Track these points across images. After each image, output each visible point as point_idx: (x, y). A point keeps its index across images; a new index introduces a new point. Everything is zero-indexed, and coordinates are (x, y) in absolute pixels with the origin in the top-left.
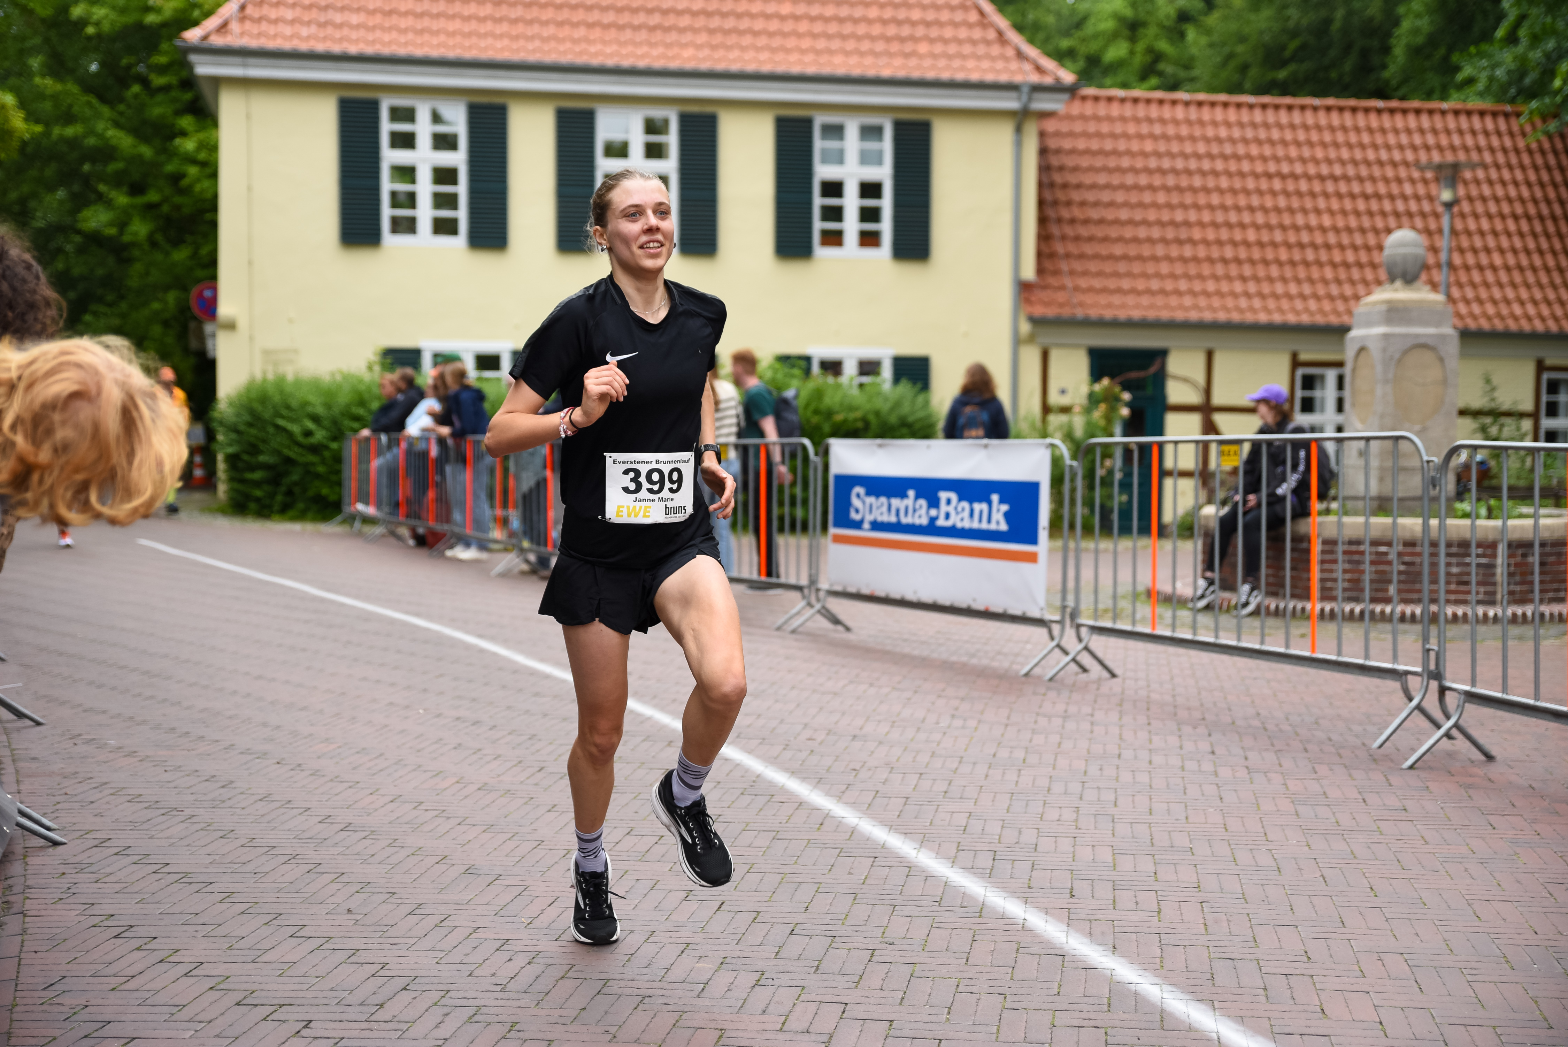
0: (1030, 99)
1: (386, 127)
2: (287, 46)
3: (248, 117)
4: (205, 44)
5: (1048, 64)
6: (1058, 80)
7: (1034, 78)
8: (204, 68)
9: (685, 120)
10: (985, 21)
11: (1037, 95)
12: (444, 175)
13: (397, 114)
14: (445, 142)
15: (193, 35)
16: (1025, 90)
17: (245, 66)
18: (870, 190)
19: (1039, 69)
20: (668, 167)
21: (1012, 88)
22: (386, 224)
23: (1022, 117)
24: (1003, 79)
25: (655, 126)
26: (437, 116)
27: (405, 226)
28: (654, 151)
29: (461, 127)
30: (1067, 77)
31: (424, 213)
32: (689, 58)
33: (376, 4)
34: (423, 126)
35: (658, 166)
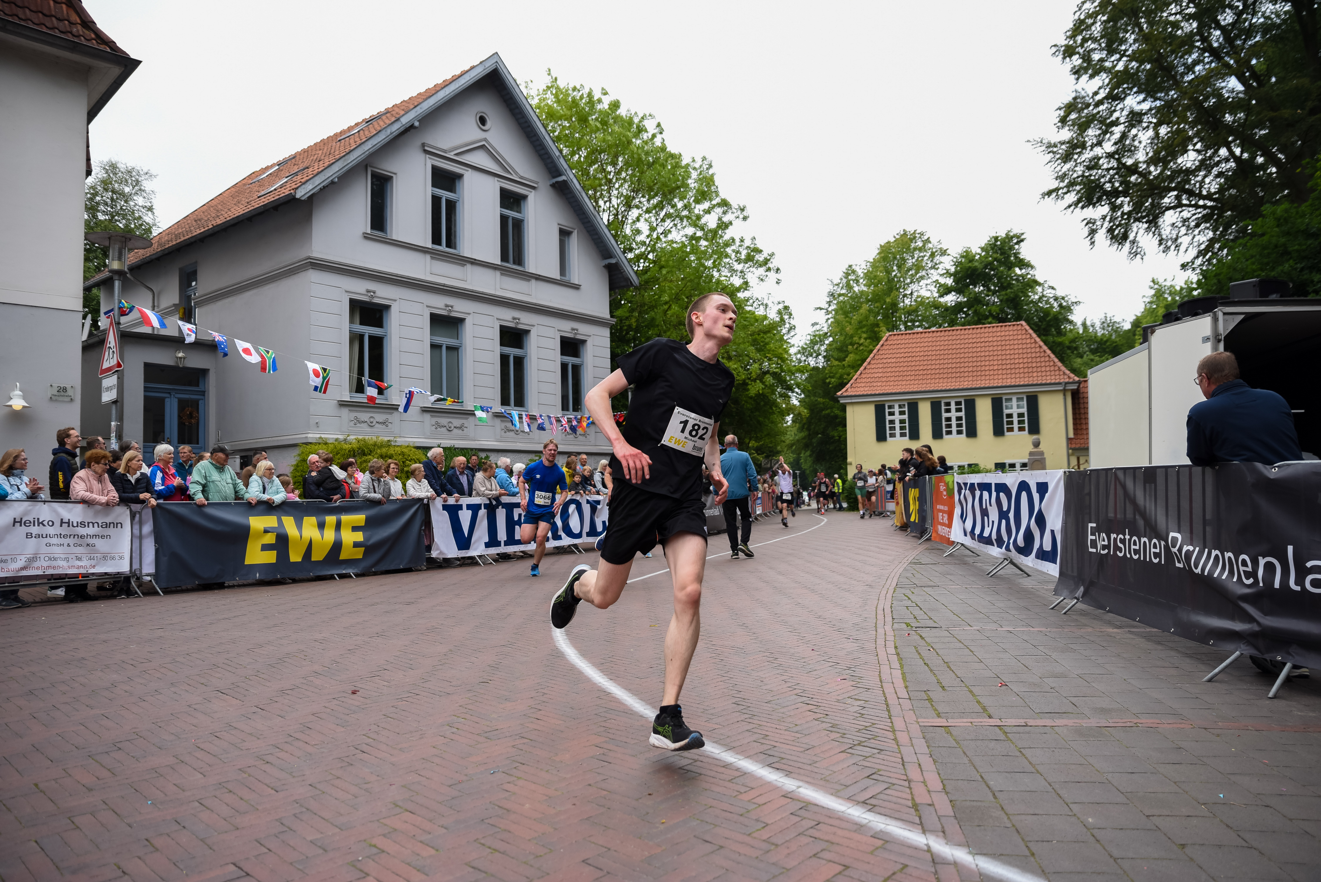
0: (1066, 386)
1: (887, 411)
2: (861, 393)
3: (853, 411)
4: (842, 395)
5: (1071, 375)
6: (1074, 380)
7: (1067, 380)
8: (842, 401)
9: (966, 401)
10: (1055, 365)
11: (1068, 385)
12: (902, 422)
13: (890, 407)
14: (902, 413)
15: (839, 393)
16: (1064, 384)
17: (852, 399)
18: (1021, 415)
19: (1069, 377)
20: (962, 414)
21: (1059, 384)
22: (888, 435)
23: (1064, 391)
24: (1057, 381)
25: (958, 403)
26: (900, 406)
27: (893, 435)
28: (958, 410)
29: (906, 409)
30: (1077, 379)
31: (898, 431)
32: (966, 385)
33: (885, 379)
34: (897, 410)
35: (959, 414)
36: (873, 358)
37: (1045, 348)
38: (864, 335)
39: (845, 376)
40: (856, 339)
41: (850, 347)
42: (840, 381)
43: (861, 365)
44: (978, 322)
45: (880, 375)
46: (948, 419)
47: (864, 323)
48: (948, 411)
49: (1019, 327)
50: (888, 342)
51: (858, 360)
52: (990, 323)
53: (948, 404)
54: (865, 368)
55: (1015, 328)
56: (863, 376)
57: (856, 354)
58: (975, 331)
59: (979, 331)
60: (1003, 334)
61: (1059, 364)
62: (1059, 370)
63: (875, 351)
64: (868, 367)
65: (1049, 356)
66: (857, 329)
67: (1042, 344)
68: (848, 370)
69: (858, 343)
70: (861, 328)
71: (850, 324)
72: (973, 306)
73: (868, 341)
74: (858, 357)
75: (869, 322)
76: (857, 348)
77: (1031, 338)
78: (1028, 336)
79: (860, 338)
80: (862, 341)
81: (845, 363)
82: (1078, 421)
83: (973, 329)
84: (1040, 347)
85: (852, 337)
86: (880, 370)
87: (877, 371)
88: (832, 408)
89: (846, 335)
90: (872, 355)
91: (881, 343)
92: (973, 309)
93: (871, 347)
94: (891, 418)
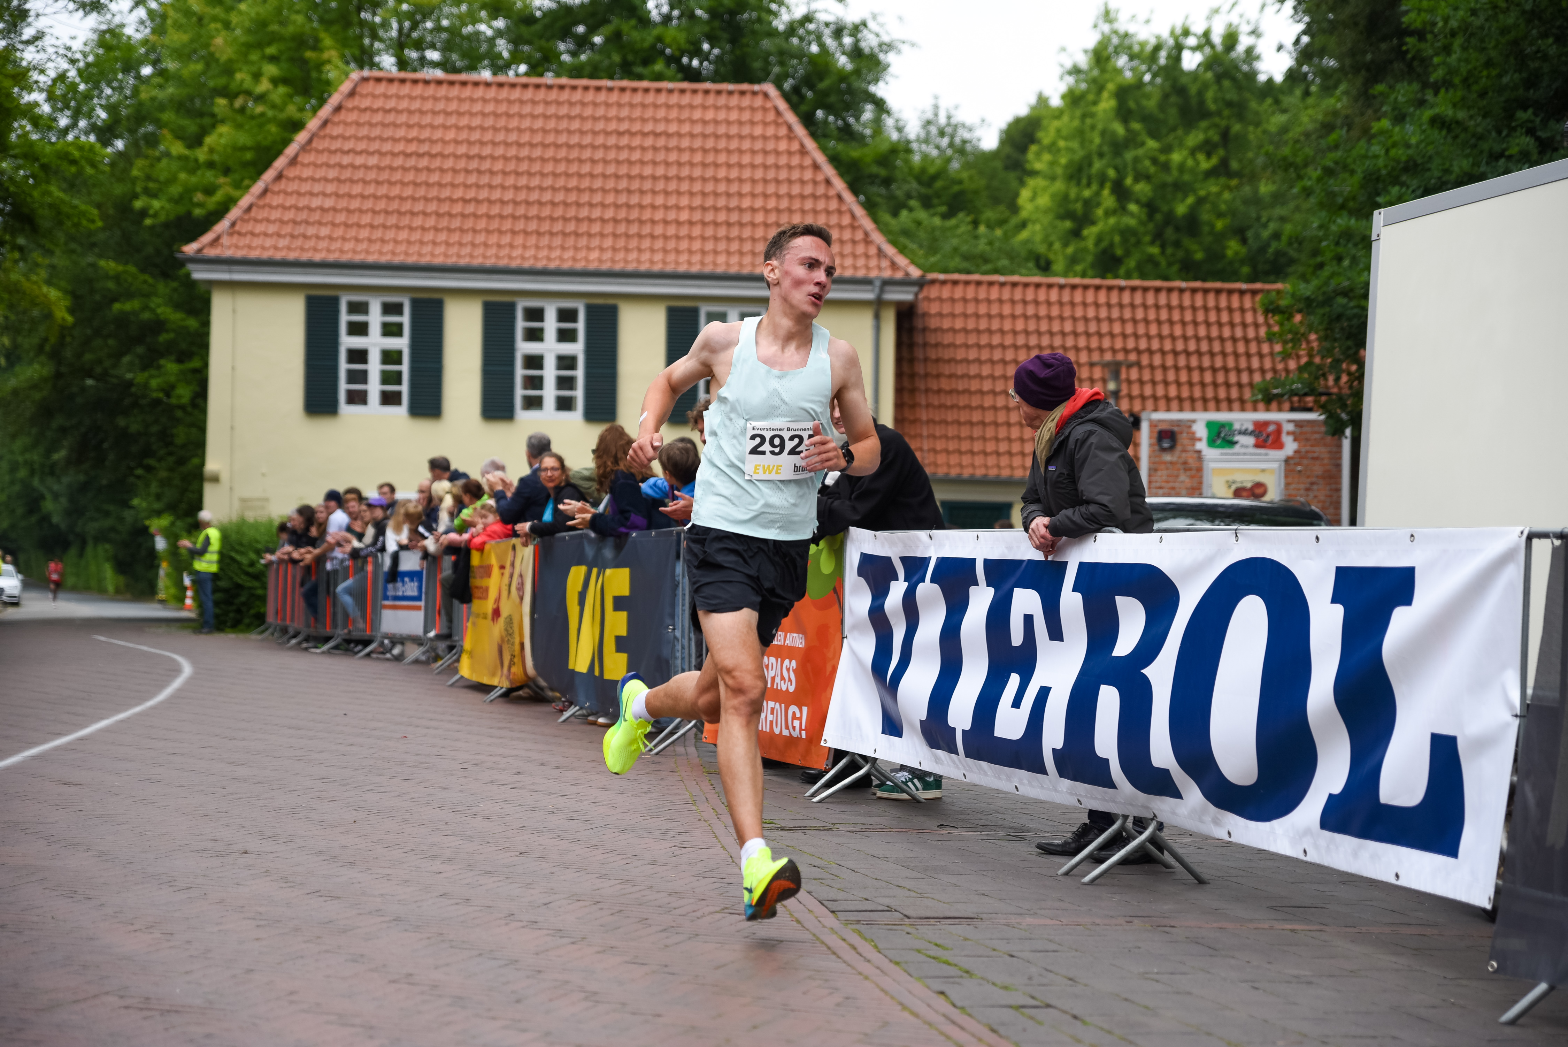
0: (882, 291)
1: (344, 318)
2: (266, 255)
3: (234, 311)
4: (200, 256)
5: (902, 261)
6: (907, 274)
7: (887, 274)
8: (199, 274)
9: (591, 310)
10: (856, 224)
11: (888, 288)
12: (391, 357)
13: (354, 308)
14: (392, 329)
15: (190, 249)
16: (878, 283)
17: (230, 272)
19: (894, 266)
20: (577, 348)
21: (866, 282)
22: (342, 397)
23: (878, 306)
24: (861, 274)
25: (566, 315)
26: (390, 309)
27: (358, 398)
28: (566, 336)
29: (405, 319)
30: (915, 273)
31: (374, 387)
32: (593, 260)
33: (341, 218)
34: (375, 318)
35: (567, 348)
36: (306, 147)
37: (829, 171)
38: (271, 70)
39: (199, 197)
40: (242, 77)
41: (222, 102)
42: (181, 210)
43: (267, 165)
44: (627, 70)
45: (329, 203)
46: (534, 362)
47: (274, 27)
48: (534, 335)
49: (759, 101)
50: (356, 102)
51: (244, 148)
52: (659, 77)
53: (536, 314)
54: (279, 177)
55: (746, 101)
56: (270, 199)
57: (239, 126)
58: (626, 97)
59: (638, 98)
60: (710, 115)
61: (867, 223)
62: (867, 240)
63: (313, 124)
64: (292, 173)
65: (840, 197)
66: (249, 47)
67: (821, 158)
68: (209, 176)
69: (248, 93)
70: (260, 45)
71: (227, 25)
72: (605, 21)
73: (282, 90)
74: (243, 139)
75: (291, 29)
76: (242, 110)
77: (791, 136)
78: (783, 131)
79: (257, 76)
80: (264, 86)
81: (201, 154)
82: (906, 398)
83: (623, 90)
84: (816, 167)
85: (229, 71)
86: (330, 188)
87: (317, 188)
88: (147, 296)
89: (210, 60)
90: (301, 137)
91: (335, 99)
92: (608, 29)
93: (291, 110)
94: (357, 342)
